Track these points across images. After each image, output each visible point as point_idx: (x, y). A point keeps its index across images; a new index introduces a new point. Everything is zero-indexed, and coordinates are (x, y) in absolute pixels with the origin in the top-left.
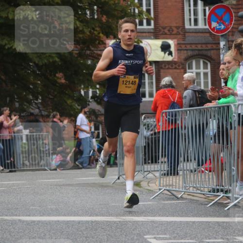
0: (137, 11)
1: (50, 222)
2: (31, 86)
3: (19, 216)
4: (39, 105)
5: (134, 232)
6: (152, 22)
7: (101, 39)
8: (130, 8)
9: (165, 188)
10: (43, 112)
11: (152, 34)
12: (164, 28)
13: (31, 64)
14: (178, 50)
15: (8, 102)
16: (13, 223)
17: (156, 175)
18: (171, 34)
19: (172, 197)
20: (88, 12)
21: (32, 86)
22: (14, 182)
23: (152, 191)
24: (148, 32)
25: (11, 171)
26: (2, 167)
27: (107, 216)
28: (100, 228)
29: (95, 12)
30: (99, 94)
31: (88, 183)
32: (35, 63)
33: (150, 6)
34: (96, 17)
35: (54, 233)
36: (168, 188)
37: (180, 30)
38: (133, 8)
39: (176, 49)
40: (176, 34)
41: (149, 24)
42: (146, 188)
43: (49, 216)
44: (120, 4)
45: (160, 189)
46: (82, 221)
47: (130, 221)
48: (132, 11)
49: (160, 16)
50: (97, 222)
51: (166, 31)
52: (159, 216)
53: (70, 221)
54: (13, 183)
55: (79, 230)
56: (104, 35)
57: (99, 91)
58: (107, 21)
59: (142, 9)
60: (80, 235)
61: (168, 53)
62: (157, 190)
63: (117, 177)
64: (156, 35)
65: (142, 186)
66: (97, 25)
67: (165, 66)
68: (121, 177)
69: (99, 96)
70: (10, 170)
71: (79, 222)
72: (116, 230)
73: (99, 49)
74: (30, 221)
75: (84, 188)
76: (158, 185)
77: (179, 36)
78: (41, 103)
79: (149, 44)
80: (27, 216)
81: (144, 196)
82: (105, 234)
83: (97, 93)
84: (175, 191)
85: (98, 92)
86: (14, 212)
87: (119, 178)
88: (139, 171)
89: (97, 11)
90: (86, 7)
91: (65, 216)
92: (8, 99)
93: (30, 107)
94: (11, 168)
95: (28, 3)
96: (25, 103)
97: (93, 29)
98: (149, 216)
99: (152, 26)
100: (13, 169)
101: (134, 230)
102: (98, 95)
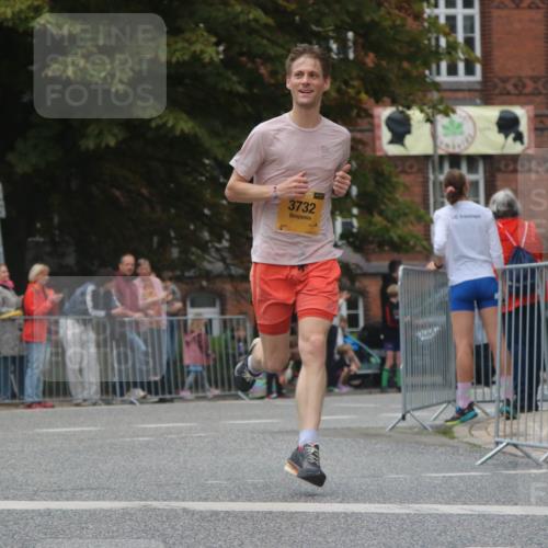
0: (443, 42)
1: (252, 515)
2: (206, 211)
3: (183, 501)
4: (226, 254)
5: (440, 539)
6: (478, 68)
7: (364, 106)
8: (430, 35)
9: (508, 440)
10: (232, 268)
11: (477, 94)
12: (505, 80)
13: (207, 162)
14: (536, 129)
15: (155, 245)
16: (172, 515)
17: (488, 411)
18: (520, 94)
19: (527, 460)
20: (334, 46)
21: (210, 210)
22: (171, 425)
23: (480, 447)
24: (470, 90)
25: (162, 401)
26: (143, 390)
27: (379, 502)
28: (364, 530)
29: (350, 44)
30: (359, 228)
31: (335, 429)
32: (215, 159)
33: (472, 30)
34: (351, 56)
35: (262, 540)
36: (514, 441)
37: (540, 85)
38: (435, 35)
39: (532, 127)
40: (532, 94)
41: (470, 71)
42: (465, 440)
43: (250, 501)
44: (408, 28)
45: (497, 443)
46: (324, 513)
47: (430, 515)
48: (433, 42)
49: (496, 53)
50: (357, 516)
51: (510, 87)
52: (498, 502)
53: (296, 512)
54: (168, 428)
55: (318, 532)
56: (370, 96)
57: (359, 222)
58: (378, 65)
59: (456, 38)
60: (320, 543)
61: (512, 136)
62: (490, 443)
63: (400, 415)
64: (486, 95)
65: (456, 435)
66: (354, 74)
67: (507, 166)
68: (408, 415)
69: (358, 232)
70: (161, 396)
71: (317, 515)
72: (399, 534)
73: (359, 128)
74: (207, 511)
75: (327, 439)
76: (493, 434)
77: (538, 99)
78: (229, 249)
79: (470, 117)
80: (200, 499)
81: (462, 458)
82: (375, 542)
83: (352, 226)
84: (532, 447)
85: (355, 222)
86: (171, 491)
87: (404, 418)
88: (449, 402)
89: (355, 43)
90: (331, 34)
91: (286, 501)
92: (155, 239)
93: (204, 259)
94: (163, 393)
95: (201, 25)
96: (194, 249)
97: (346, 83)
98: (473, 503)
99: (478, 77)
100: (168, 396)
101: (440, 535)
102: (355, 230)
